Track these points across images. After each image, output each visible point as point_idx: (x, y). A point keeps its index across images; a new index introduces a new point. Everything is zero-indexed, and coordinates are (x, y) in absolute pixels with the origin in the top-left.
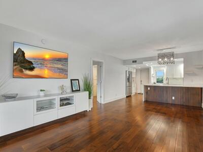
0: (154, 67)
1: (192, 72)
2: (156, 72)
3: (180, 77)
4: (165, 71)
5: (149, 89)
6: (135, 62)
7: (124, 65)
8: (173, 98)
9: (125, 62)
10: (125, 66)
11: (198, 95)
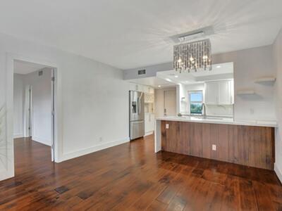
0: (186, 86)
1: (252, 92)
2: (189, 95)
3: (229, 103)
4: (204, 92)
5: (167, 126)
6: (142, 72)
7: (124, 78)
8: (214, 148)
9: (125, 74)
10: (126, 82)
11: (266, 143)
